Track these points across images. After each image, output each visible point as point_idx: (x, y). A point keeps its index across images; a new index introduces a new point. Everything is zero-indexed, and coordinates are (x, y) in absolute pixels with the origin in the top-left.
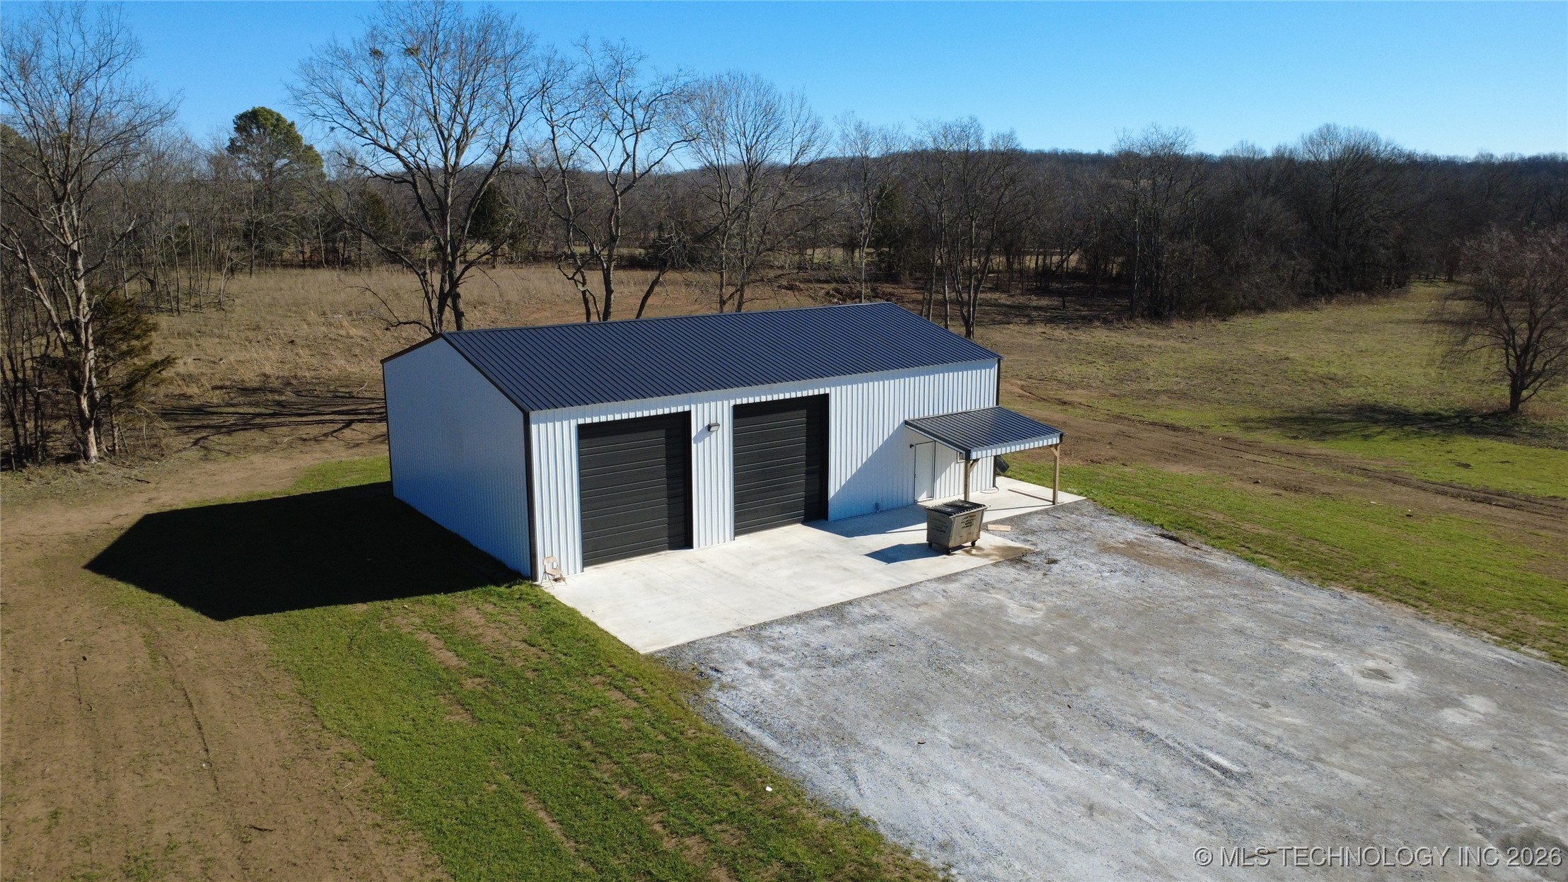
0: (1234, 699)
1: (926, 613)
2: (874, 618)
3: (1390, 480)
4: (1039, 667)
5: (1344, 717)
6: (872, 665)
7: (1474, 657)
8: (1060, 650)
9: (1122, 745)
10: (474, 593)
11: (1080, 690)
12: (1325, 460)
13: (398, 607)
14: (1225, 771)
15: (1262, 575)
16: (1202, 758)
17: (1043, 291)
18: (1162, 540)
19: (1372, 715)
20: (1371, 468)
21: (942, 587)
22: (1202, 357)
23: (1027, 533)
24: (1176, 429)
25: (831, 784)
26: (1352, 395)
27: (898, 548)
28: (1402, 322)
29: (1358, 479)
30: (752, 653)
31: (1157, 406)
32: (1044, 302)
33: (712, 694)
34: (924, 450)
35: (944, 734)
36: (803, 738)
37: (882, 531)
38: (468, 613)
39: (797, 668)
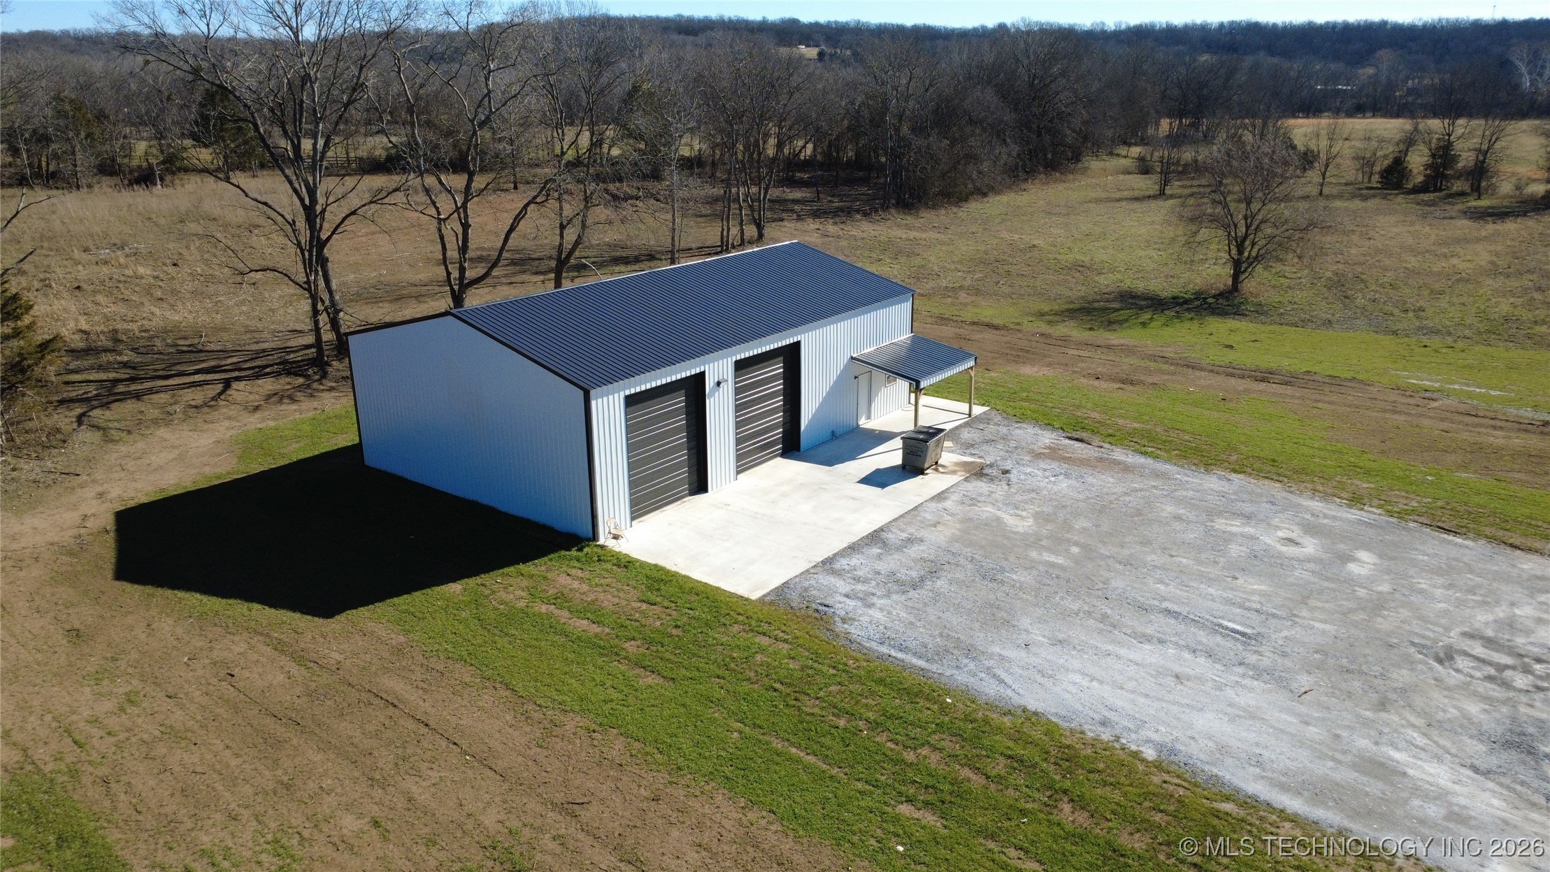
0: (1212, 576)
1: (948, 532)
2: (910, 541)
3: (1188, 366)
4: (1062, 568)
5: (1291, 580)
6: (941, 585)
7: (1340, 519)
8: (1067, 551)
9: (1161, 624)
10: (551, 560)
11: (1104, 583)
12: (1128, 350)
13: (493, 581)
14: (1243, 634)
15: (1160, 466)
16: (1220, 625)
18: (1072, 442)
19: (1306, 575)
20: (1167, 355)
21: (940, 506)
22: (966, 248)
23: (968, 446)
24: (996, 328)
25: (990, 689)
26: (1107, 282)
27: (878, 471)
28: (1098, 201)
29: (1165, 367)
30: (842, 586)
31: (966, 305)
32: (798, 194)
33: (840, 627)
34: (864, 380)
35: (1037, 635)
36: (940, 654)
37: (852, 457)
38: (563, 580)
39: (888, 595)
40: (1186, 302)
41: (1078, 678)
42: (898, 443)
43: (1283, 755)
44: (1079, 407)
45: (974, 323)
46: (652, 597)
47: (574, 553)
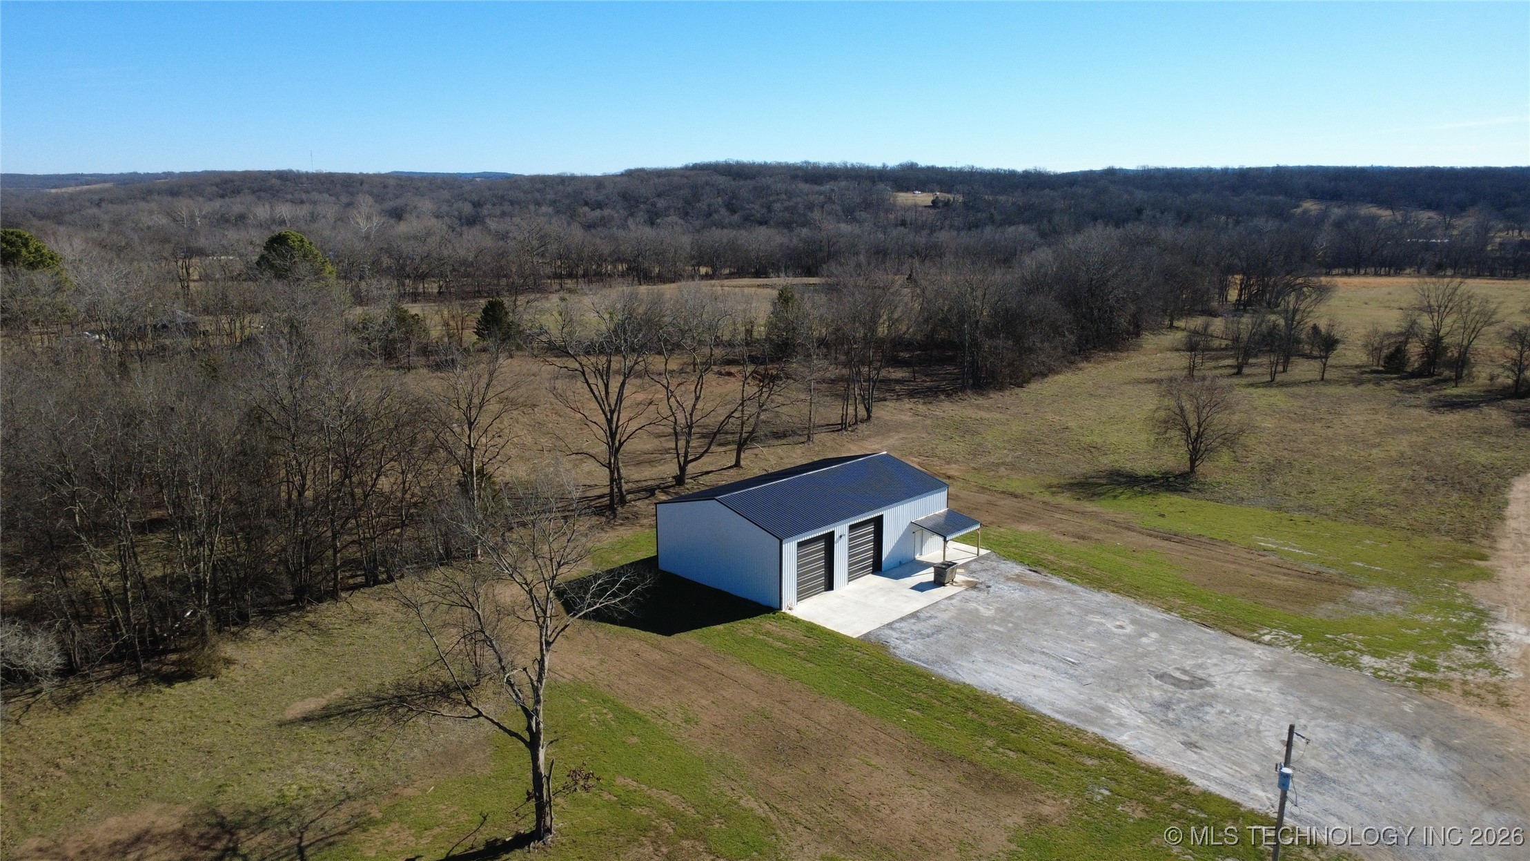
0: (1072, 639)
1: (950, 614)
2: (930, 617)
3: (1126, 528)
4: (1001, 633)
5: (1110, 643)
6: (941, 636)
7: (1154, 618)
8: (1006, 625)
9: (1037, 657)
10: (761, 617)
11: (1019, 640)
12: (1095, 516)
13: (737, 625)
14: (1073, 663)
15: (1074, 587)
16: (1065, 659)
17: (897, 363)
18: (1031, 572)
19: (1119, 641)
20: (1117, 520)
22: (1016, 428)
23: (972, 572)
24: (1016, 496)
25: (952, 675)
26: (1106, 462)
27: (921, 584)
28: (1138, 382)
29: (1111, 528)
30: (895, 634)
31: (1001, 477)
32: (899, 374)
33: (892, 650)
34: (918, 534)
35: (979, 658)
36: (934, 663)
37: (909, 575)
38: (768, 626)
39: (916, 639)
40: (1155, 479)
41: (991, 674)
42: (932, 569)
43: (1065, 703)
44: (1043, 552)
45: (1003, 492)
46: (809, 635)
47: (771, 615)
